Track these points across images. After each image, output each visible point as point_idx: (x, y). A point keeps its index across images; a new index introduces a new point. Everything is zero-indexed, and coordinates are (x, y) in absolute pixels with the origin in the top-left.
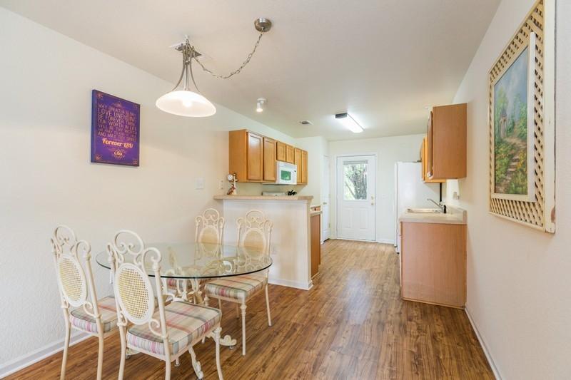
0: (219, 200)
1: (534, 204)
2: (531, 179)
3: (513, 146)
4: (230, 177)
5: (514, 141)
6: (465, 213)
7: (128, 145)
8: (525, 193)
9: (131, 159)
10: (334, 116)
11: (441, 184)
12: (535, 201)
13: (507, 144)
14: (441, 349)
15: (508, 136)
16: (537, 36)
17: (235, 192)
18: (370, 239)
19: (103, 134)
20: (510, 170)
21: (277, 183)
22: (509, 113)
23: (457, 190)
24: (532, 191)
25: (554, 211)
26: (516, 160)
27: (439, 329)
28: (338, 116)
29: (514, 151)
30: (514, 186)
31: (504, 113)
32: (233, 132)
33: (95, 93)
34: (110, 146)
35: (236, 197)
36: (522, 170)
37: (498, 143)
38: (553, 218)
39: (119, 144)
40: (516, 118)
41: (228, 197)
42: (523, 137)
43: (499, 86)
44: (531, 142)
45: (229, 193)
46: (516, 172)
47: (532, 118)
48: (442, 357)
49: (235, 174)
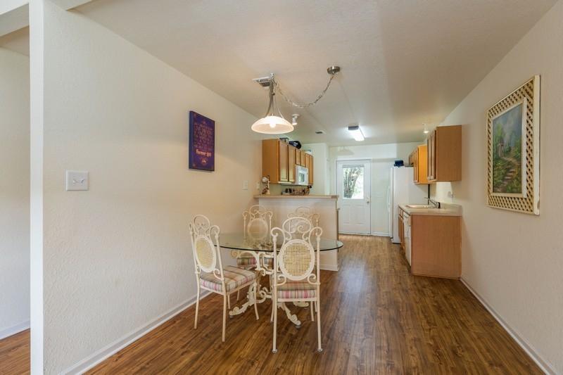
0: (256, 199)
1: (526, 199)
2: (524, 184)
3: (509, 163)
4: (265, 179)
5: (510, 159)
6: (460, 207)
7: (209, 154)
8: (520, 192)
9: (209, 166)
10: (347, 128)
11: (429, 185)
12: (526, 197)
13: (505, 161)
14: (453, 303)
15: (505, 156)
16: (528, 100)
17: (269, 192)
19: (196, 146)
20: (506, 178)
21: (296, 184)
22: (506, 141)
23: (451, 191)
24: (525, 191)
25: (539, 203)
26: (511, 172)
27: (447, 292)
28: (351, 128)
29: (510, 166)
30: (510, 188)
31: (501, 140)
32: (265, 140)
33: (192, 113)
34: (200, 155)
35: (269, 197)
36: (516, 178)
37: (496, 159)
38: (538, 206)
39: (204, 154)
40: (512, 146)
41: (263, 196)
42: (519, 159)
43: (497, 122)
44: (524, 162)
45: (264, 192)
46: (512, 180)
47: (524, 147)
48: (455, 307)
49: (268, 176)
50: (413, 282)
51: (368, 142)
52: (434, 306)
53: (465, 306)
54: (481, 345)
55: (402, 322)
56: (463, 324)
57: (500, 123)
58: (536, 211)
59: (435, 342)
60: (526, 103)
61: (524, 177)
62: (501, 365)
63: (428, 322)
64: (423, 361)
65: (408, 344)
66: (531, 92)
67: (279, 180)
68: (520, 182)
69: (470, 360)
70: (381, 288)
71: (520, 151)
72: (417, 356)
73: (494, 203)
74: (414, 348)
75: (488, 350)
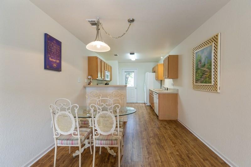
0: (85, 87)
1: (213, 86)
2: (213, 79)
3: (204, 71)
4: (89, 77)
5: (205, 69)
6: (178, 90)
7: (58, 61)
8: (211, 83)
9: (58, 69)
10: (129, 54)
12: (213, 85)
13: (202, 70)
15: (202, 68)
16: (214, 43)
17: (91, 84)
18: (135, 101)
19: (49, 55)
20: (203, 77)
21: (105, 80)
22: (203, 61)
23: (172, 83)
24: (213, 83)
25: (220, 87)
26: (206, 74)
27: (175, 126)
28: (131, 54)
29: (204, 72)
30: (205, 81)
31: (200, 61)
32: (90, 57)
33: (46, 35)
34: (52, 61)
35: (92, 86)
36: (208, 77)
37: (197, 69)
38: (219, 89)
39: (55, 61)
40: (206, 63)
41: (88, 86)
42: (210, 69)
43: (198, 53)
44: (213, 70)
45: (89, 84)
46: (206, 78)
47: (213, 64)
48: (180, 133)
49: (91, 76)
50: (160, 123)
51: (137, 61)
52: (172, 134)
53: (184, 132)
54: (196, 150)
55: (162, 145)
56: (186, 141)
57: (200, 53)
58: (219, 91)
59: (179, 153)
60: (214, 45)
61: (213, 76)
62: (207, 160)
63: (173, 143)
64: (178, 164)
65: (169, 156)
66: (216, 40)
67: (97, 78)
68: (211, 79)
69: (196, 160)
70: (149, 128)
71: (211, 65)
72: (174, 162)
73: (195, 88)
74: (172, 158)
75: (200, 153)
